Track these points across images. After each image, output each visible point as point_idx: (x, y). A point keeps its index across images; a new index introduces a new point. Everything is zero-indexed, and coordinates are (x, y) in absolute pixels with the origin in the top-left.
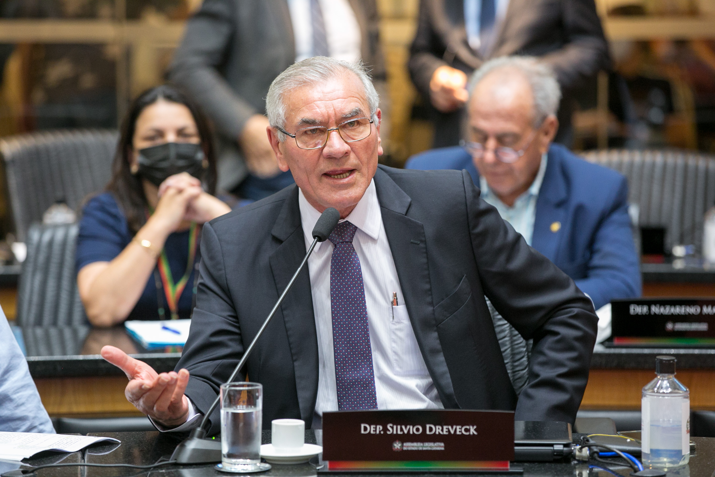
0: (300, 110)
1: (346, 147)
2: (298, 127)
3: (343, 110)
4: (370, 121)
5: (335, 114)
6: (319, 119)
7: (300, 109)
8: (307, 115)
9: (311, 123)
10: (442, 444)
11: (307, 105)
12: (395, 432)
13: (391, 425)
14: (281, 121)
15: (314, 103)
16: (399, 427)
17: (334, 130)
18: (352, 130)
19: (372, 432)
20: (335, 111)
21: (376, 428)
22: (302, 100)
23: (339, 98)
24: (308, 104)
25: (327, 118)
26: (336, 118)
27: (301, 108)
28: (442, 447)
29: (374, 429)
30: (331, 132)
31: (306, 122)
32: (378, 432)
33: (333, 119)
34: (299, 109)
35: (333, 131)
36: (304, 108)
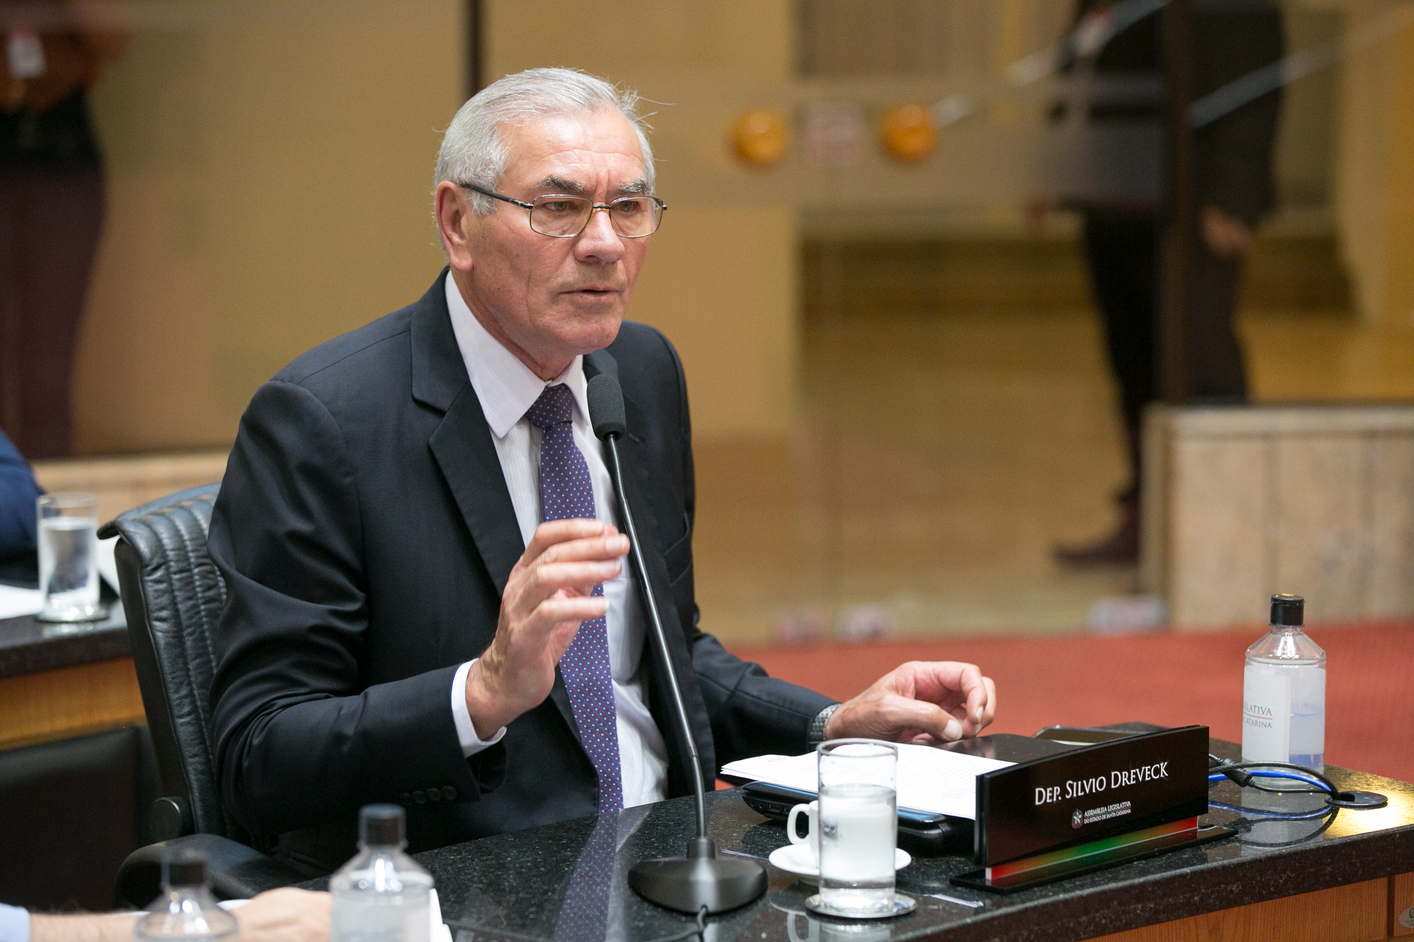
0: (543, 159)
1: (620, 246)
2: (531, 192)
3: (623, 177)
4: (663, 206)
5: (609, 181)
6: (581, 182)
7: (543, 157)
8: (561, 171)
9: (565, 188)
10: (1129, 804)
11: (559, 153)
12: (1075, 795)
13: (1071, 782)
14: (491, 175)
15: (573, 151)
16: (1080, 783)
17: (603, 209)
18: (627, 217)
19: (1048, 801)
20: (609, 175)
21: (1052, 792)
22: (549, 141)
23: (617, 153)
24: (561, 151)
25: (594, 184)
26: (609, 188)
27: (546, 156)
28: (1127, 808)
29: (1051, 794)
30: (597, 212)
31: (558, 185)
32: (1055, 799)
33: (602, 190)
34: (541, 158)
35: (601, 211)
36: (552, 157)
